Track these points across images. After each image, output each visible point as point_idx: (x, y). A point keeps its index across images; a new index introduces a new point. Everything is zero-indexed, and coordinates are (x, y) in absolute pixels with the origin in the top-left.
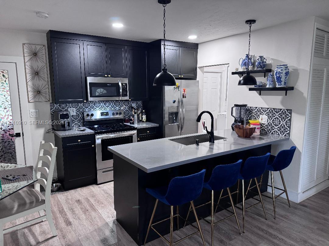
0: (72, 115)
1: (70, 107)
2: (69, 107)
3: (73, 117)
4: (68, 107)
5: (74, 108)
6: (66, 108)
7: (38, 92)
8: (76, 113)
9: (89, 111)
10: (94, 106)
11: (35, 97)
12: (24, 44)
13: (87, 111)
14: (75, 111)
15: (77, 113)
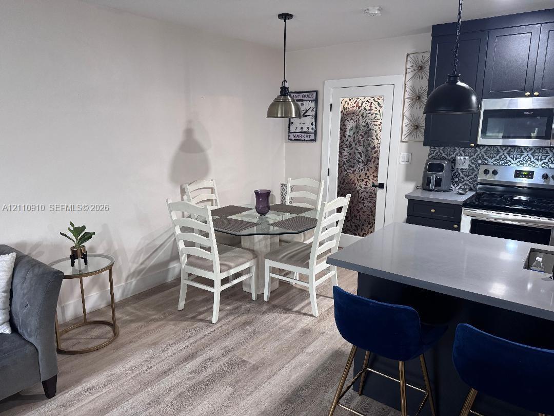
0: (462, 169)
1: (461, 155)
2: (459, 154)
3: (462, 172)
4: (457, 154)
5: (466, 156)
6: (454, 156)
7: (415, 127)
8: (469, 165)
9: (494, 164)
10: (507, 156)
11: (410, 134)
12: (408, 55)
13: (490, 164)
14: (468, 163)
15: (471, 166)
